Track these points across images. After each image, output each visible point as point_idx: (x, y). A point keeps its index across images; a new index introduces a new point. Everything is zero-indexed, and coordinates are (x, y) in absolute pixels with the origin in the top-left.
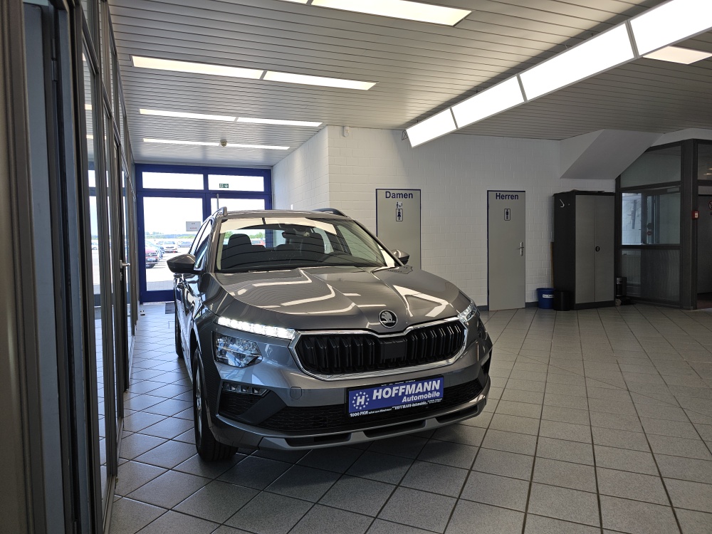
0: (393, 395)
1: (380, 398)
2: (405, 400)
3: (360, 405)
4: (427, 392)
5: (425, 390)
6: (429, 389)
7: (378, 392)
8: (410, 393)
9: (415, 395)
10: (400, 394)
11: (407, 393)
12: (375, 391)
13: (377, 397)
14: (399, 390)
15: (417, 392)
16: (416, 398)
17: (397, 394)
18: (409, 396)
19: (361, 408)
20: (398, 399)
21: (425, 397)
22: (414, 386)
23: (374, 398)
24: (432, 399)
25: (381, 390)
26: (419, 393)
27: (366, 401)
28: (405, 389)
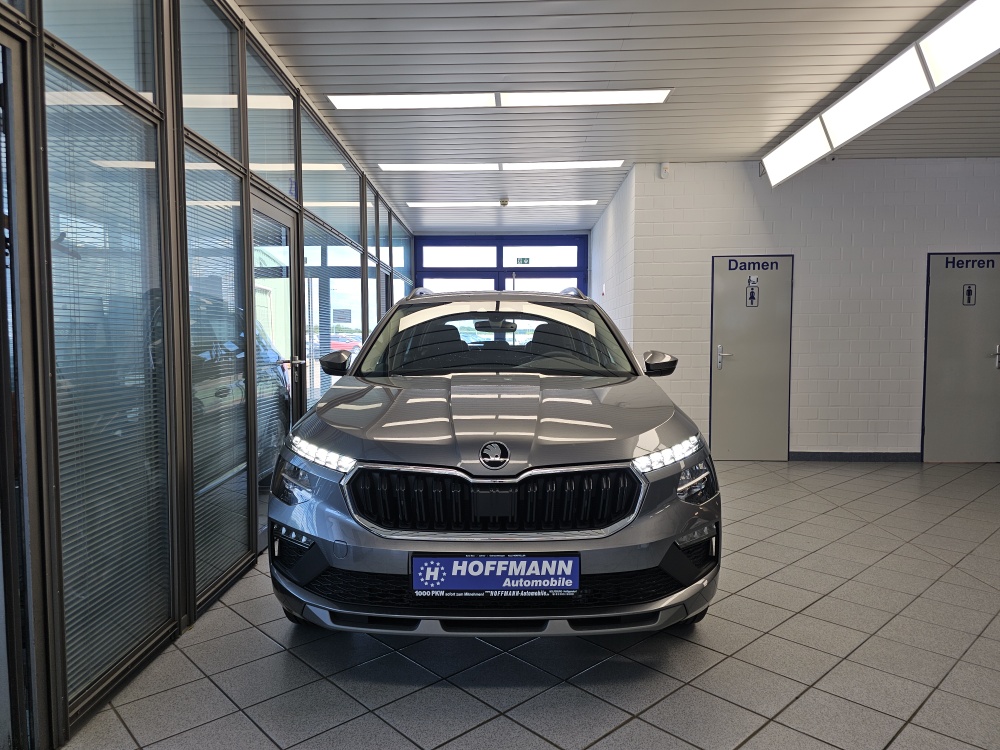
0: (487, 573)
1: (463, 573)
2: (507, 583)
3: (431, 580)
4: (548, 576)
5: (543, 573)
6: (552, 572)
7: (460, 564)
8: (516, 574)
9: (525, 578)
10: (499, 573)
11: (510, 573)
12: (456, 563)
13: (459, 572)
14: (496, 566)
15: (528, 574)
16: (528, 583)
17: (493, 573)
18: (514, 578)
19: (432, 585)
20: (495, 580)
21: (546, 583)
22: (523, 564)
23: (454, 573)
24: (557, 588)
25: (465, 563)
26: (533, 577)
27: (440, 575)
28: (508, 566)
